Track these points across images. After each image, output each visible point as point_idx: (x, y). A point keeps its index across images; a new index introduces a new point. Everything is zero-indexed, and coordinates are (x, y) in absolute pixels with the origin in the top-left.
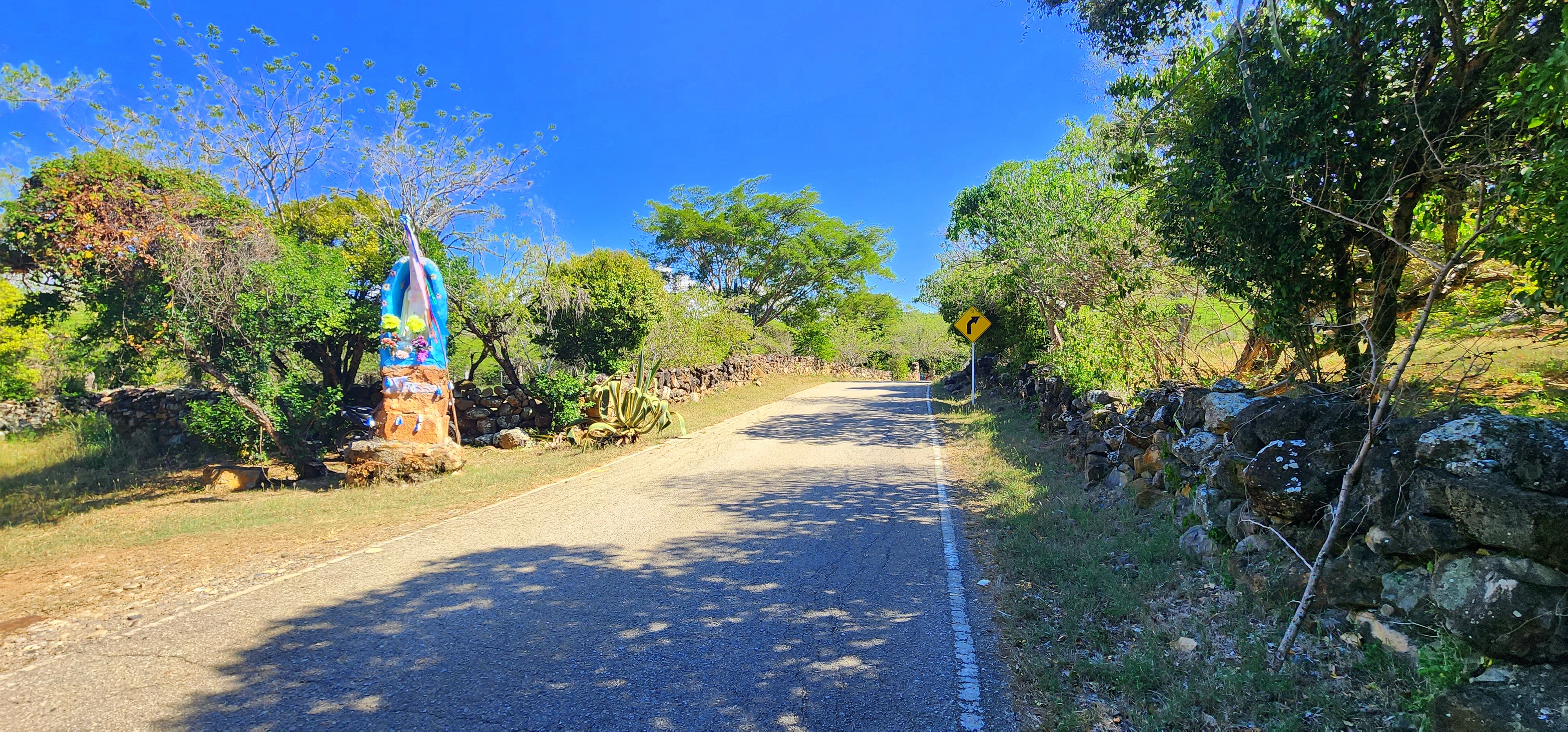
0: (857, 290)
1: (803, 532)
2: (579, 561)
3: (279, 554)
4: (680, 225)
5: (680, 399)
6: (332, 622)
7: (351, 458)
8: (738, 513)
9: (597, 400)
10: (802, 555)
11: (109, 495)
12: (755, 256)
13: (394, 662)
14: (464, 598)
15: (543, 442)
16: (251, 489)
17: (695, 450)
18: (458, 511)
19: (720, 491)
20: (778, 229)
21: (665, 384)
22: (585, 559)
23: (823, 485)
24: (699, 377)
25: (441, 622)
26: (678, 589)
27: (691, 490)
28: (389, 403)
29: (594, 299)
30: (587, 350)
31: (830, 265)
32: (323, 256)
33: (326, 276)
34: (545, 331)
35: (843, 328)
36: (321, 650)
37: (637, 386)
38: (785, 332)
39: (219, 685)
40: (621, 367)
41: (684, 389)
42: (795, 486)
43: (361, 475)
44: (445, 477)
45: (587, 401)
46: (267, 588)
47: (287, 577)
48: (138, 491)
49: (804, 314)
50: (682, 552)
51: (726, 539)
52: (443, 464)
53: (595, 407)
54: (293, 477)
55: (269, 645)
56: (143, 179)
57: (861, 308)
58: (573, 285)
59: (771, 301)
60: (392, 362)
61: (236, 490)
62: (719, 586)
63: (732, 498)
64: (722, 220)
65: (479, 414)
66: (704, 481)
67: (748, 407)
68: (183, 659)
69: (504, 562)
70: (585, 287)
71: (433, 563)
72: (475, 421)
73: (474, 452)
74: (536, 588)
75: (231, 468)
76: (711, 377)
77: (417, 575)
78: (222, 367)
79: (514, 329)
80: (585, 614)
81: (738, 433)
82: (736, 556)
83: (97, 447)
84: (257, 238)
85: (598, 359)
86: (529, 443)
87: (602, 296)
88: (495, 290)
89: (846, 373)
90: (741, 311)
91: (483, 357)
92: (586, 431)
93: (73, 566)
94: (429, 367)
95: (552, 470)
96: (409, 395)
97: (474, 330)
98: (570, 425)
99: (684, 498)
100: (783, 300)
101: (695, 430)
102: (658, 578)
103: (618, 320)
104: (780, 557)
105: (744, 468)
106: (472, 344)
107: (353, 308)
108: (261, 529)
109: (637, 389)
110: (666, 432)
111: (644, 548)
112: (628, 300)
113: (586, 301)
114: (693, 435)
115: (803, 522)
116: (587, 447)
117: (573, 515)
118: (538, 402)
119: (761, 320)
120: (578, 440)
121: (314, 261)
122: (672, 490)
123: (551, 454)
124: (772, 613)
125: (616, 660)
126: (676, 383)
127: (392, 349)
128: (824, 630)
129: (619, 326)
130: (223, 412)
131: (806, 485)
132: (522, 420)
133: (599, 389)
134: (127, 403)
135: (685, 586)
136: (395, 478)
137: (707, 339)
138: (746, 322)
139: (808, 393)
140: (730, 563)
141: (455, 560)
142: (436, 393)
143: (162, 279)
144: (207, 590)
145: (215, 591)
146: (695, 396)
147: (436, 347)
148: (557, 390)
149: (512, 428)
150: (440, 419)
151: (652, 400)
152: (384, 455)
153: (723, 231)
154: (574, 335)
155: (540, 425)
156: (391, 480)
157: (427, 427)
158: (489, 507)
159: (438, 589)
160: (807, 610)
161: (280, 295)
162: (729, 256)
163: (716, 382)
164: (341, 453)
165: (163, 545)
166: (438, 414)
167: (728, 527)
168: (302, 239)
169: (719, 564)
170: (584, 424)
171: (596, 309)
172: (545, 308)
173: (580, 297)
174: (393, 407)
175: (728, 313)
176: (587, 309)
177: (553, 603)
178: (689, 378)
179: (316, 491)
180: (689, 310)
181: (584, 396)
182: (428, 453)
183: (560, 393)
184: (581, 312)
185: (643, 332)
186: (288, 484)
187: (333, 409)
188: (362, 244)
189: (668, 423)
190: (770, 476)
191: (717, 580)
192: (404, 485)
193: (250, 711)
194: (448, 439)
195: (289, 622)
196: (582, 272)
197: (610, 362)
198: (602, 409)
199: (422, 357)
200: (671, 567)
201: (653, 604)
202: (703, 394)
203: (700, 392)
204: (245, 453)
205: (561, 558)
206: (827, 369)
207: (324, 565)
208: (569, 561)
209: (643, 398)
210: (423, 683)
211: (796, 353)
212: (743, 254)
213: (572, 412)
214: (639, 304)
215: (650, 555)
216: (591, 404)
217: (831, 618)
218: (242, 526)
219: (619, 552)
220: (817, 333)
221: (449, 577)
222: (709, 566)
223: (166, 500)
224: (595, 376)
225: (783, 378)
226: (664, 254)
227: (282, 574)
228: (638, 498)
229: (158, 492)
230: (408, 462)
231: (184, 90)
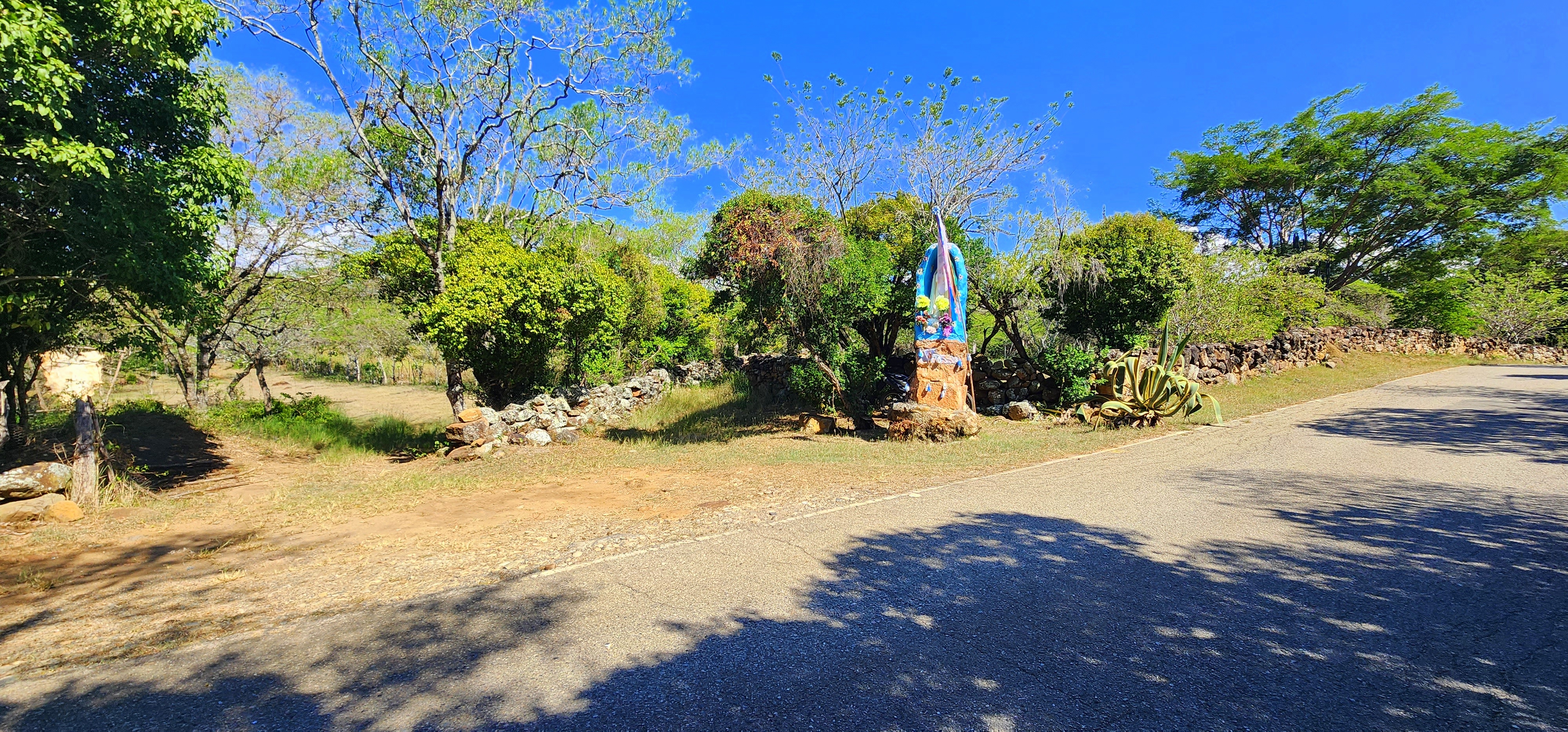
0: (1530, 227)
1: (1426, 569)
2: (1102, 541)
3: (849, 486)
4: (1215, 174)
5: (1211, 380)
6: (891, 547)
7: (893, 416)
8: (1308, 526)
9: (1110, 378)
10: (1425, 599)
11: (750, 428)
12: (1331, 199)
13: (939, 592)
14: (992, 552)
15: (1051, 416)
16: (827, 433)
17: (1236, 441)
18: (977, 473)
19: (1278, 494)
20: (1373, 156)
21: (1192, 362)
22: (1107, 541)
23: (1460, 510)
24: (1240, 355)
25: (974, 569)
26: (1226, 598)
27: (1234, 488)
28: (920, 371)
29: (1109, 270)
30: (1098, 325)
31: (1473, 196)
32: (874, 250)
33: (877, 265)
34: (1054, 305)
35: (1493, 286)
36: (886, 567)
37: (1160, 363)
38: (1378, 296)
39: (827, 575)
40: (1140, 342)
41: (1218, 368)
42: (1406, 506)
43: (899, 431)
44: (964, 440)
45: (1098, 377)
46: (845, 510)
47: (857, 504)
48: (764, 427)
49: (1416, 269)
50: (1228, 557)
51: (1292, 554)
52: (962, 428)
53: (1109, 384)
54: (852, 427)
55: (852, 554)
56: (770, 206)
57: (1537, 254)
58: (1087, 257)
59: (1355, 256)
60: (923, 337)
61: (818, 433)
62: (1284, 607)
63: (1297, 506)
64: (1279, 159)
65: (990, 386)
66: (1252, 480)
67: (1315, 394)
68: (803, 549)
69: (1024, 527)
70: (1099, 257)
71: (962, 516)
72: (986, 391)
73: (986, 420)
74: (1058, 559)
75: (816, 417)
76: (1257, 355)
77: (950, 523)
78: (810, 341)
79: (1025, 304)
80: (1112, 597)
81: (1300, 426)
82: (1309, 577)
83: (742, 394)
84: (833, 241)
85: (1110, 334)
86: (1037, 417)
87: (1118, 266)
88: (1009, 268)
89: (1498, 353)
90: (1304, 271)
91: (995, 331)
92: (1096, 409)
93: (738, 473)
94: (952, 341)
95: (1062, 445)
96: (936, 365)
97: (989, 307)
98: (1080, 401)
99: (1224, 495)
100: (1376, 253)
101: (1234, 418)
102: (1197, 578)
103: (1136, 291)
104: (1386, 594)
105: (1312, 470)
106: (985, 319)
107: (894, 290)
108: (835, 465)
109: (1159, 367)
110: (1193, 417)
111: (1178, 543)
112: (1149, 268)
113: (1101, 271)
114: (1232, 423)
115: (1425, 556)
116: (1099, 426)
117: (1090, 493)
118: (1046, 376)
119: (1336, 281)
120: (1087, 417)
121: (868, 254)
122: (1207, 484)
123: (1061, 429)
124: (1375, 662)
125: (1153, 654)
126: (1206, 361)
127: (923, 325)
128: (1474, 709)
129: (1138, 297)
130: (810, 374)
131: (1426, 505)
132: (1030, 393)
133: (1114, 365)
134: (756, 365)
135: (1235, 597)
136: (924, 436)
137: (1253, 308)
138: (1314, 287)
139: (1421, 380)
140: (1300, 584)
141: (980, 516)
142: (957, 364)
143: (780, 277)
144: (810, 504)
145: (814, 506)
146: (1233, 377)
147: (958, 325)
148: (1066, 365)
149: (1020, 401)
150: (960, 388)
151: (1179, 379)
152: (916, 415)
153: (1279, 172)
154: (1085, 308)
155: (1047, 399)
156: (921, 438)
157: (950, 394)
158: (1005, 473)
159: (969, 539)
160: (1440, 674)
161: (847, 283)
162: (1287, 202)
163: (1263, 361)
164: (883, 411)
165: (781, 467)
166: (959, 384)
167: (1293, 540)
168: (858, 238)
169: (1284, 582)
170: (1094, 402)
171: (1111, 280)
172: (1056, 282)
173: (1093, 269)
174: (924, 375)
175: (1285, 275)
176: (1101, 280)
177: (1077, 577)
178: (1225, 355)
179: (868, 441)
180: (1227, 274)
181: (1094, 372)
182: (950, 418)
183: (1069, 368)
184: (1095, 284)
185: (1166, 304)
186: (850, 433)
187: (880, 375)
188: (900, 236)
189: (1198, 407)
190: (1359, 485)
191: (1282, 601)
192: (931, 444)
193: (845, 600)
194: (966, 407)
195: (863, 540)
196: (1097, 242)
197: (1126, 337)
198: (1115, 386)
199: (947, 332)
200: (1214, 571)
201: (1195, 608)
202: (1243, 375)
203: (1240, 373)
204: (823, 406)
205: (1081, 535)
206: (1458, 347)
207: (881, 500)
208: (1090, 539)
209: (1166, 377)
210: (964, 617)
211: (1397, 324)
212: (1309, 199)
213: (1082, 387)
214: (1164, 273)
215: (1186, 552)
216: (1102, 381)
217: (1488, 698)
218: (824, 461)
219: (1146, 541)
220: (1441, 295)
221: (976, 530)
222: (1269, 581)
223: (780, 435)
224: (1107, 352)
225: (1375, 359)
226: (1190, 211)
227: (853, 502)
228: (1163, 486)
229: (775, 429)
230: (934, 424)
231: (789, 136)
